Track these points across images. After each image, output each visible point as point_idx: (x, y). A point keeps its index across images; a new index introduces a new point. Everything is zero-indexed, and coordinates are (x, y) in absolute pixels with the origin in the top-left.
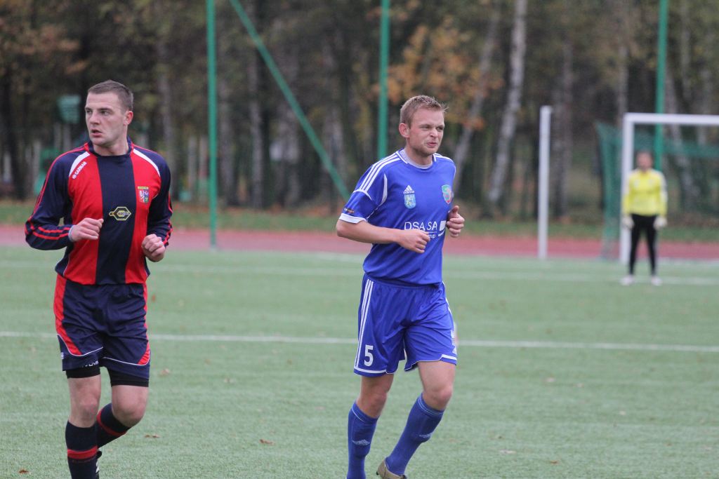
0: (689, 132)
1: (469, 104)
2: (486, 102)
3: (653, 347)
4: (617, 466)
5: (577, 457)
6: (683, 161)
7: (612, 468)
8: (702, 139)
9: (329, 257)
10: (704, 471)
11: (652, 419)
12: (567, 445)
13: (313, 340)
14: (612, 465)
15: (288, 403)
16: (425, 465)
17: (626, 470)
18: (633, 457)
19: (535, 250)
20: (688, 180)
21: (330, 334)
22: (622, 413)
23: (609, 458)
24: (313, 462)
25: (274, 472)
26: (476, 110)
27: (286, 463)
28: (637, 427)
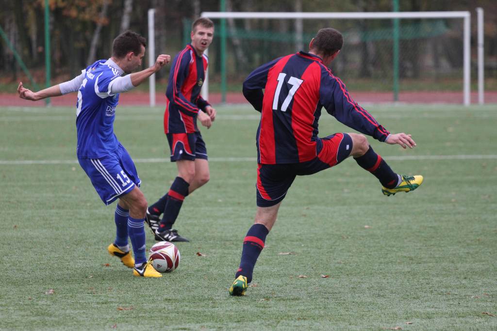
0: (239, 23)
1: (100, 9)
2: (110, 7)
3: (232, 159)
4: (222, 233)
5: (197, 228)
6: (237, 42)
7: (219, 234)
8: (248, 27)
9: (17, 109)
10: (276, 234)
11: (239, 204)
12: (189, 222)
13: (17, 162)
14: (219, 232)
15: (10, 202)
16: (104, 237)
17: (228, 235)
18: (231, 227)
19: (148, 101)
20: (240, 53)
21: (27, 157)
22: (220, 201)
23: (216, 229)
24: (32, 238)
25: (9, 244)
26: (104, 12)
27: (15, 239)
28: (230, 209)
